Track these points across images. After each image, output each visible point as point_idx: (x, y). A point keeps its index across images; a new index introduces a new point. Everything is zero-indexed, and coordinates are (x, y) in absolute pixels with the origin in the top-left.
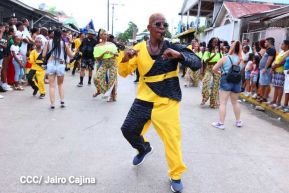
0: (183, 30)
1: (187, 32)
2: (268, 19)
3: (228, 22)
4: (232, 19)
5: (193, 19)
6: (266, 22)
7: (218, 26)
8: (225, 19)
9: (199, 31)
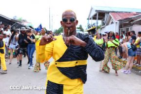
0: (89, 27)
1: (91, 28)
2: (132, 21)
3: (112, 23)
4: (115, 21)
5: (95, 21)
6: (132, 23)
7: (107, 25)
8: (111, 21)
9: (98, 28)
